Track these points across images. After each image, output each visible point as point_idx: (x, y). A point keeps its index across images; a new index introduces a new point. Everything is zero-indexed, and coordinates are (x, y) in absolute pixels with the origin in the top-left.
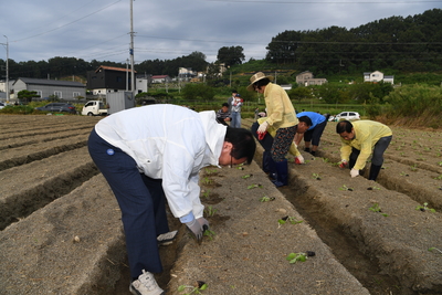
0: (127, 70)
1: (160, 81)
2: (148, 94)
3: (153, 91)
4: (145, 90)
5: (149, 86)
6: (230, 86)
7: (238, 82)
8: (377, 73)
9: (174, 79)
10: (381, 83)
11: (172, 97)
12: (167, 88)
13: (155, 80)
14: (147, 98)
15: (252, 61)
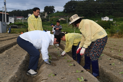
0: (3, 13)
1: (20, 19)
2: (14, 24)
3: (17, 23)
4: (13, 22)
5: (15, 20)
6: (49, 22)
7: (52, 20)
8: (106, 17)
9: (26, 18)
10: (109, 21)
11: (25, 26)
12: (23, 22)
13: (18, 19)
14: (14, 26)
15: (58, 12)
